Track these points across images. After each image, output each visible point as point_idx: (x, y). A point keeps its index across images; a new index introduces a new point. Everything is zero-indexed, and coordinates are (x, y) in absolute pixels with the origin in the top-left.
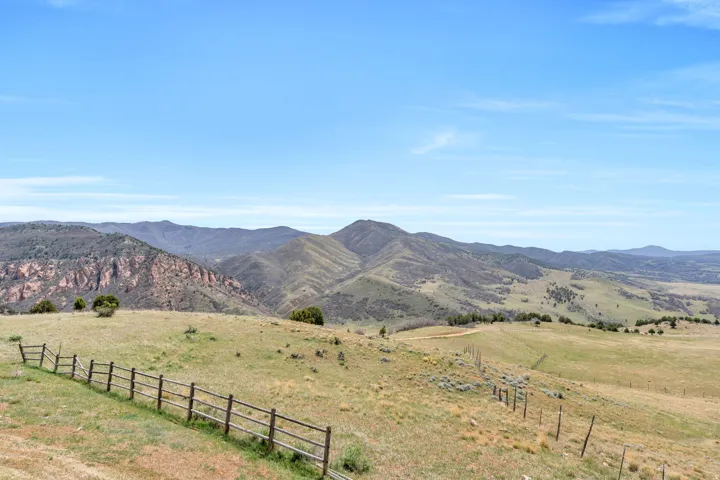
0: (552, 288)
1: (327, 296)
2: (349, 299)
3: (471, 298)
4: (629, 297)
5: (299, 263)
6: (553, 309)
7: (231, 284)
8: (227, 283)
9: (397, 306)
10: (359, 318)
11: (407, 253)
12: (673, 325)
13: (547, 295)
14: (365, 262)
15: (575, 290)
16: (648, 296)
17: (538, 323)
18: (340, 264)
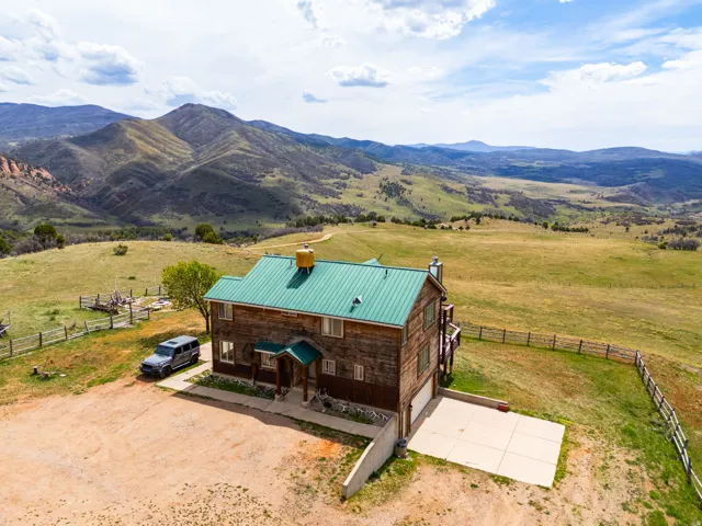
0: (384, 183)
1: (160, 190)
2: (185, 193)
3: (311, 192)
4: (450, 191)
5: (121, 151)
6: (385, 204)
7: (38, 175)
8: (34, 173)
9: (236, 201)
10: (197, 214)
11: (244, 144)
12: (478, 222)
13: (380, 190)
14: (199, 152)
15: (404, 186)
16: (464, 190)
17: (375, 224)
18: (171, 154)
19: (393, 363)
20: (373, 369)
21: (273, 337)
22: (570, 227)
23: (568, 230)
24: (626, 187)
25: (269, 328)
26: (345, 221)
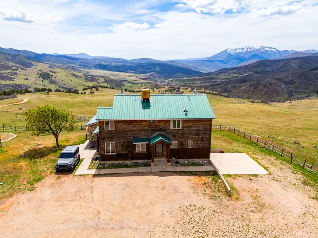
0: (40, 73)
4: (76, 76)
6: (42, 83)
12: (97, 90)
13: (38, 76)
15: (52, 74)
16: (83, 76)
19: (208, 136)
20: (197, 141)
21: (142, 135)
22: (135, 90)
23: (135, 92)
24: (148, 74)
25: (139, 131)
26: (29, 92)
